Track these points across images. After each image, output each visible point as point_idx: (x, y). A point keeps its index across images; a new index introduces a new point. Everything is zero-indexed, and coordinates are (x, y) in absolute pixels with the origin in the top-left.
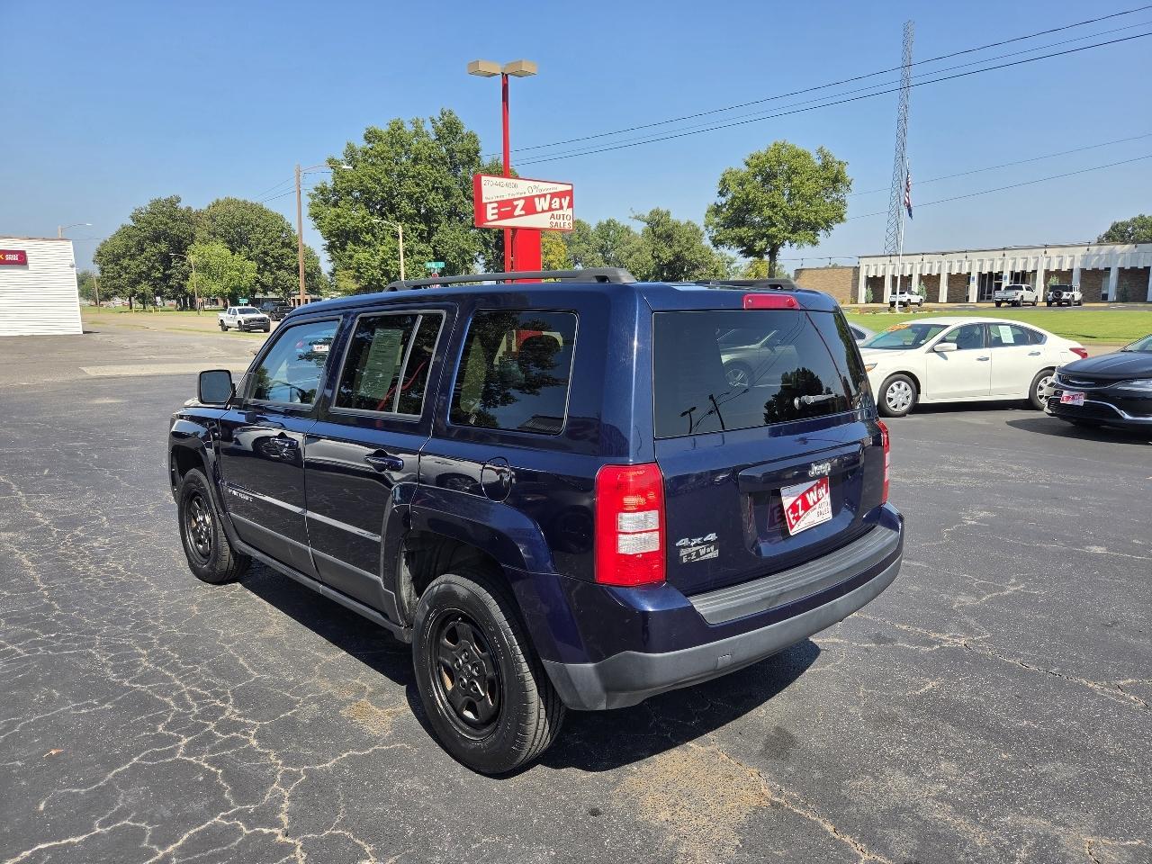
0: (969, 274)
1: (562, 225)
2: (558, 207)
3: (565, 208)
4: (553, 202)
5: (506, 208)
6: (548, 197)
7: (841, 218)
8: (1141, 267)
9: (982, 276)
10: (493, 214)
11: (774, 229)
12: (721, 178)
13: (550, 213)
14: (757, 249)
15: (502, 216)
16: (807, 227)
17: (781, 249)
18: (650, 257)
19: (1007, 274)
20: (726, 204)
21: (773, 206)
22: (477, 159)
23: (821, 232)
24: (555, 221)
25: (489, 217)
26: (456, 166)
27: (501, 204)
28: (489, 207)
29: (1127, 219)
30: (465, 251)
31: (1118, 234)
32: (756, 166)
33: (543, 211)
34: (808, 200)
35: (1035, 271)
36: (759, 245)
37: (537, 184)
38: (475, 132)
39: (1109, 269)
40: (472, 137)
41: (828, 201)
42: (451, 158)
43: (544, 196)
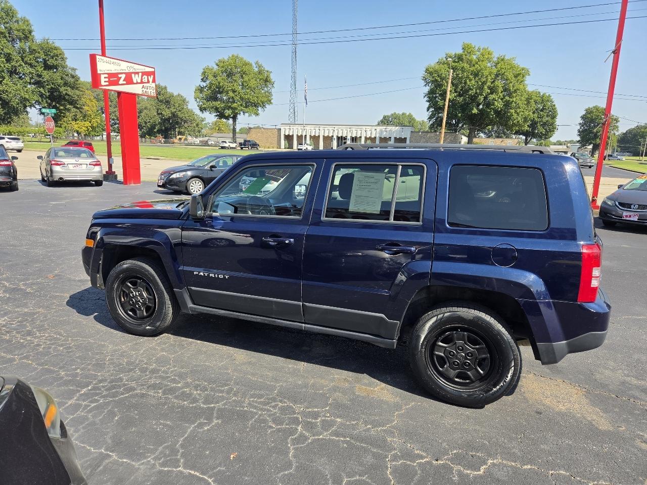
0: (333, 136)
1: (149, 93)
2: (146, 81)
3: (151, 82)
4: (143, 78)
5: (113, 78)
6: (140, 74)
7: (269, 102)
8: (403, 137)
9: (338, 138)
10: (105, 82)
11: (235, 104)
12: (202, 71)
13: (141, 85)
14: (227, 115)
15: (112, 83)
16: (253, 105)
17: (238, 116)
18: (156, 114)
19: (349, 137)
20: (206, 86)
21: (234, 91)
22: (31, 37)
23: (260, 108)
24: (145, 90)
25: (103, 83)
26: (13, 40)
27: (111, 75)
28: (103, 77)
29: (389, 114)
30: (26, 100)
31: (385, 121)
32: (222, 67)
33: (137, 83)
34: (253, 90)
35: (361, 137)
36: (228, 112)
37: (133, 65)
38: (28, 18)
39: (391, 138)
40: (25, 21)
41: (263, 91)
42: (9, 33)
43: (138, 73)
